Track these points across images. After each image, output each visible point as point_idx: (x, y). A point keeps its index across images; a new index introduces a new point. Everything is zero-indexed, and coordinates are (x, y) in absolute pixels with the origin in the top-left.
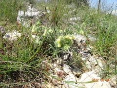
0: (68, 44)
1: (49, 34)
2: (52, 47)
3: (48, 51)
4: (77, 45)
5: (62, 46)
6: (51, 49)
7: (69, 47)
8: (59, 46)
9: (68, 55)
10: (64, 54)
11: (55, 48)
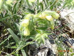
0: (44, 29)
1: (6, 7)
2: (12, 35)
3: (6, 44)
4: (69, 29)
5: (33, 33)
6: (12, 39)
7: (46, 35)
8: (26, 33)
9: (47, 50)
10: (39, 49)
11: (19, 36)
